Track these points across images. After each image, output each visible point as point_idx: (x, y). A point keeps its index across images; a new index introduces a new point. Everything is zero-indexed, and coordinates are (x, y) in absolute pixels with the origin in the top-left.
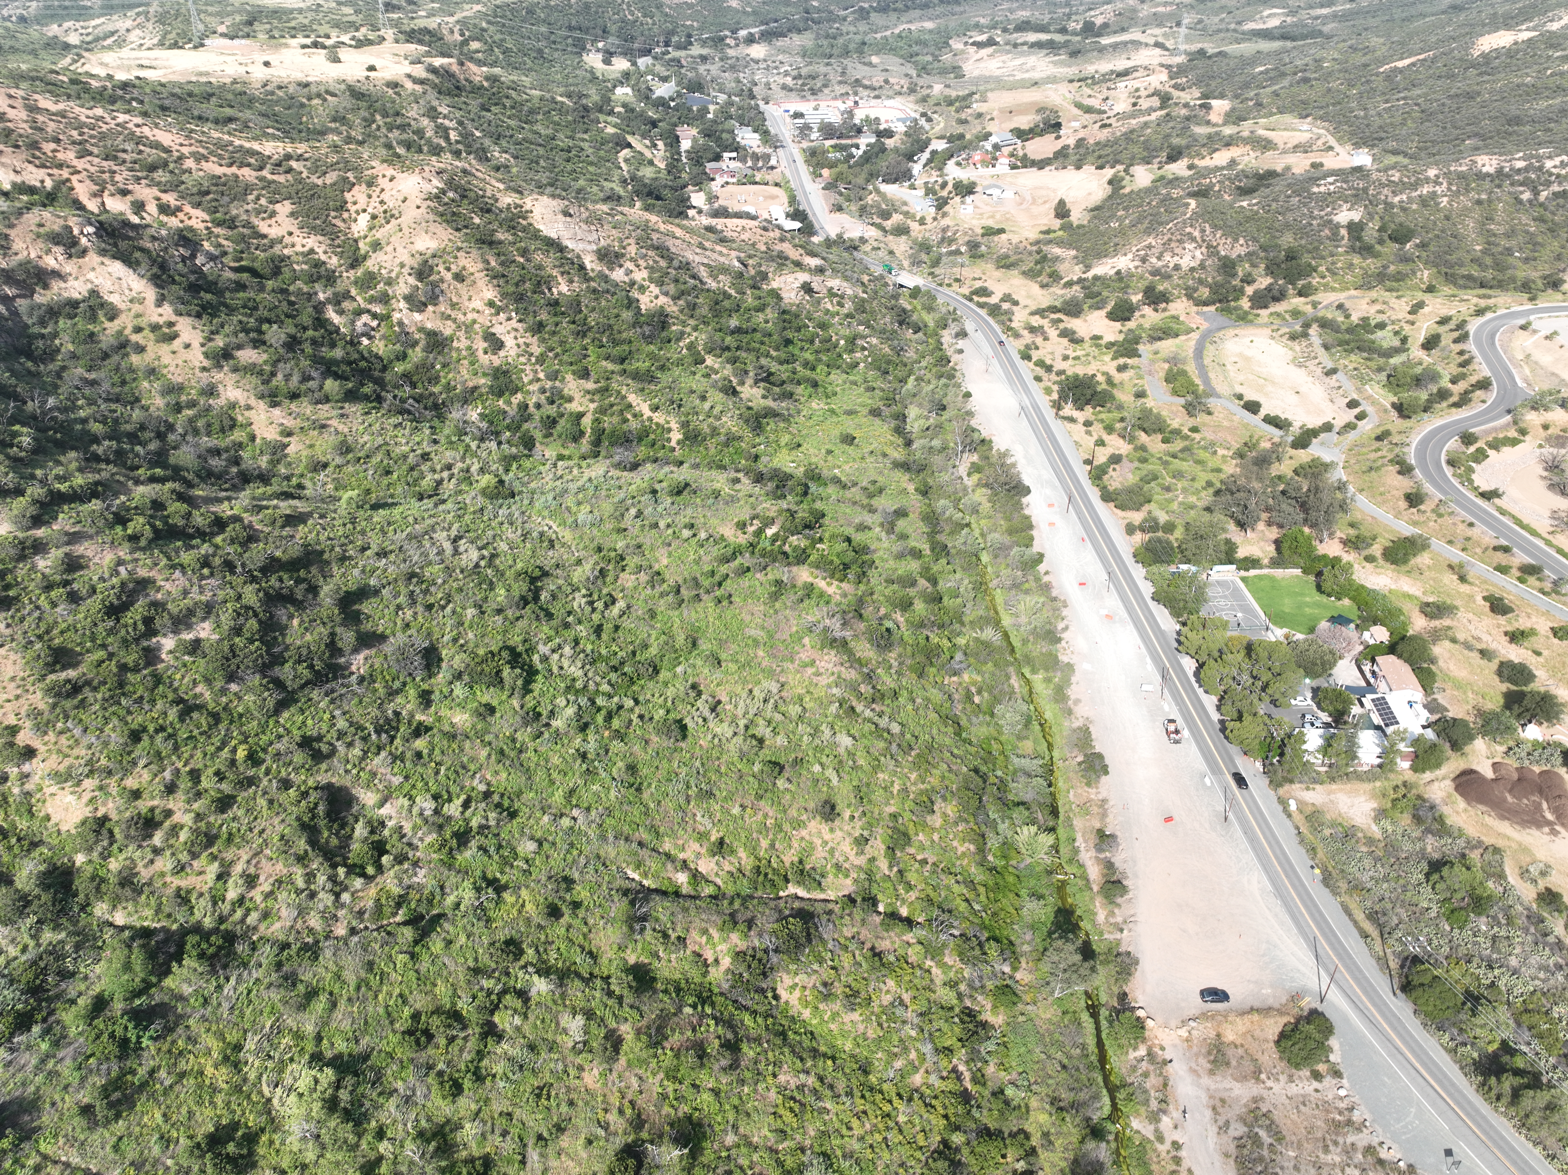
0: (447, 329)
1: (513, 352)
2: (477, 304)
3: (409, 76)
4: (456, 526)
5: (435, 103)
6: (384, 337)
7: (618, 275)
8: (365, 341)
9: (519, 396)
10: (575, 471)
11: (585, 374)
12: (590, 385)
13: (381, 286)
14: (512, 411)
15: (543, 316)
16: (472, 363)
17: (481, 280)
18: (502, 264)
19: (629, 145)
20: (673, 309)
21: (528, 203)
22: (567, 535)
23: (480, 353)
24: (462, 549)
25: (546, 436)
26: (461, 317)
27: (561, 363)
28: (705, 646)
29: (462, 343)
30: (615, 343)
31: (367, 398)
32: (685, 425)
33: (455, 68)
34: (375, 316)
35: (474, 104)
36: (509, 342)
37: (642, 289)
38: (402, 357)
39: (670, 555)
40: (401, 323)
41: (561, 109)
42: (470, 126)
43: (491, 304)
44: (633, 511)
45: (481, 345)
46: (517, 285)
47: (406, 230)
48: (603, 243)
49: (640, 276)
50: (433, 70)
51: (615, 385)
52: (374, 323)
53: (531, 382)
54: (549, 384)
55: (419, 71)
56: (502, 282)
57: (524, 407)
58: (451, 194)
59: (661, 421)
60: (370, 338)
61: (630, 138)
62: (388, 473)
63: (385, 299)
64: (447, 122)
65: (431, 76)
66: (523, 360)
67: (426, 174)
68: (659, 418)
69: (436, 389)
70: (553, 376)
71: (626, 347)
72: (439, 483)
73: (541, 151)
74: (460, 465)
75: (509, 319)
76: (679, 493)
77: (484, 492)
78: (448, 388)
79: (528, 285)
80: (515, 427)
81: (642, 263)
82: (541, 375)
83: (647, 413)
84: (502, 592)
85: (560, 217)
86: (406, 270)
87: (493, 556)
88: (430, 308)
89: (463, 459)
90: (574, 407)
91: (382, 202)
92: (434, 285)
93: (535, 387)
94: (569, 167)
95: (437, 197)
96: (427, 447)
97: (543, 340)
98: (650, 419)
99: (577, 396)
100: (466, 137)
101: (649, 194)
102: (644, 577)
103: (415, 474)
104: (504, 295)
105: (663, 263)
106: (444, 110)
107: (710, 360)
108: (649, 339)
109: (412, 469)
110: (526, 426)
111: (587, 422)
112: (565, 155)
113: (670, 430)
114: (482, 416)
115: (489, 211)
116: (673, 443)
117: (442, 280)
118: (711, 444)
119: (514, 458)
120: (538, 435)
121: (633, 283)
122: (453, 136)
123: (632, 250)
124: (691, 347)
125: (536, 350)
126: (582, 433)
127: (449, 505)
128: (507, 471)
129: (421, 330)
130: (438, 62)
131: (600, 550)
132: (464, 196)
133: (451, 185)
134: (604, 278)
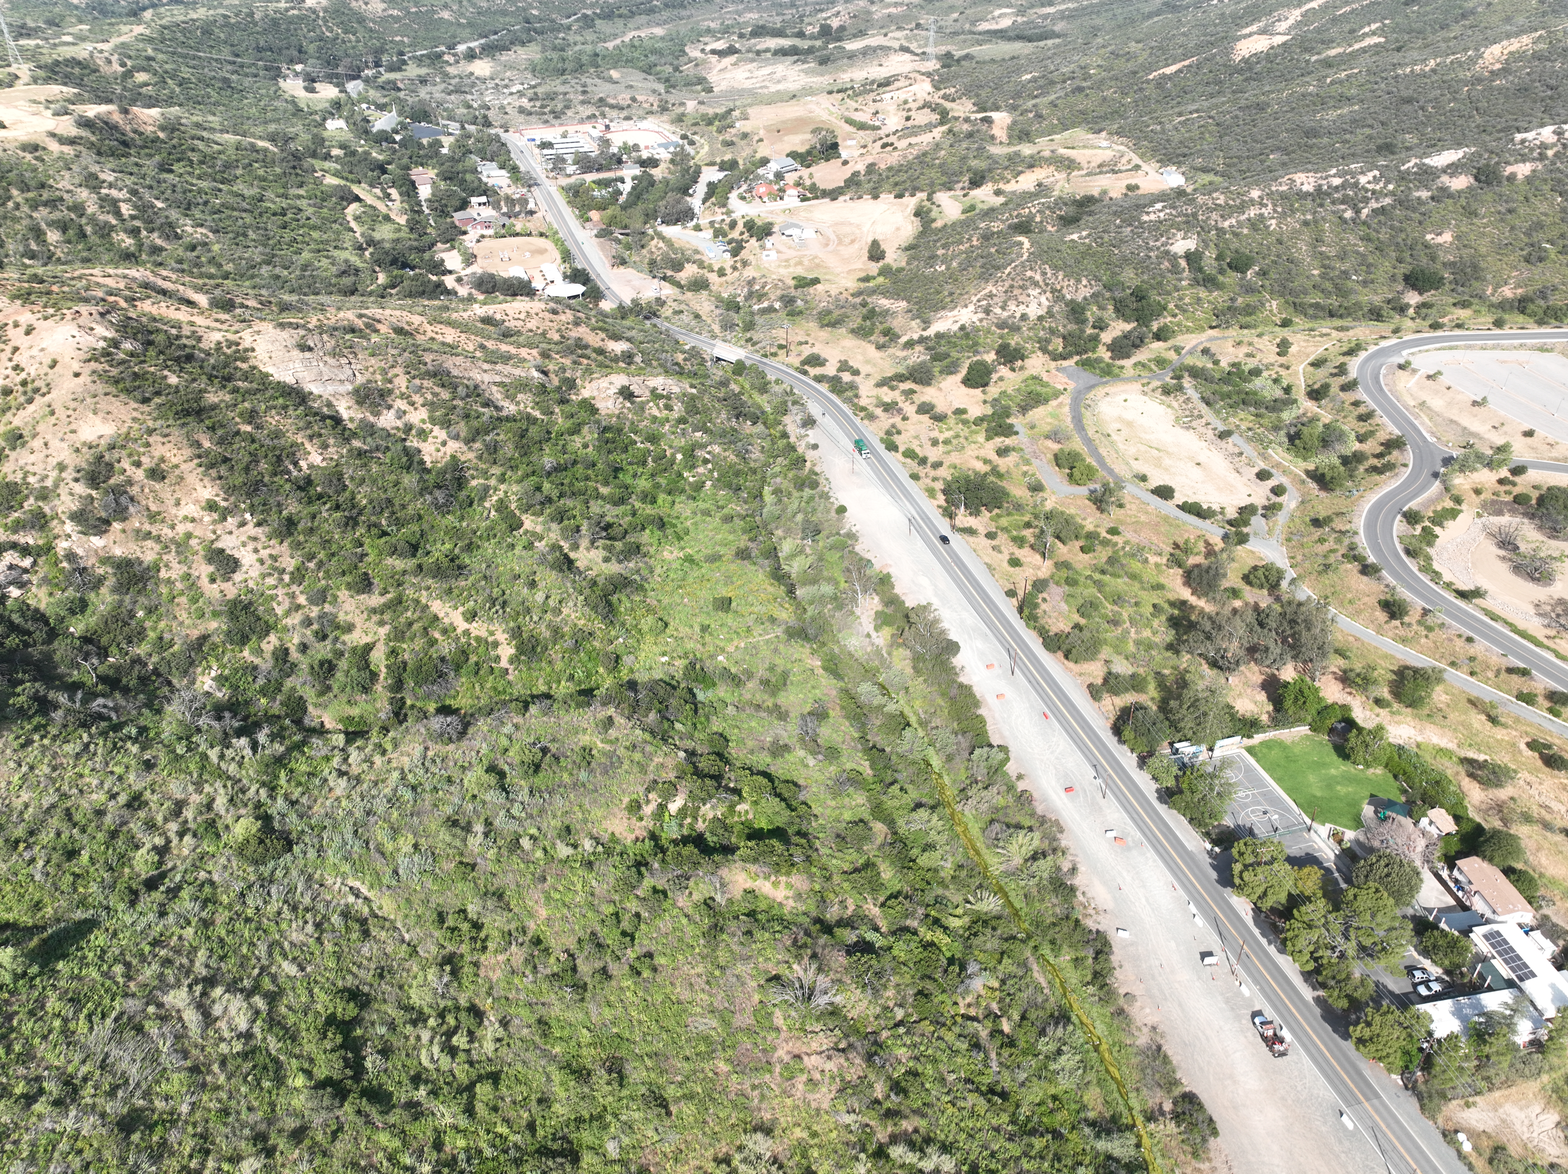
0: (149, 554)
1: (255, 572)
2: (190, 509)
3: (53, 135)
4: (202, 955)
5: (94, 168)
6: (45, 581)
7: (387, 420)
8: (14, 592)
9: (273, 638)
10: (378, 760)
11: (365, 585)
12: (375, 600)
13: (30, 504)
14: (265, 664)
15: (292, 507)
16: (194, 600)
17: (192, 472)
18: (221, 442)
19: (357, 199)
20: (468, 456)
21: (247, 339)
22: (386, 905)
23: (204, 582)
24: (217, 1010)
25: (321, 694)
26: (167, 532)
27: (328, 576)
28: (637, 1073)
29: (173, 571)
30: (400, 523)
31: (22, 713)
32: (516, 633)
33: (117, 118)
34: (25, 551)
35: (150, 165)
36: (247, 558)
37: (423, 434)
38: (81, 606)
39: (548, 898)
40: (71, 556)
41: (266, 160)
42: (147, 196)
43: (211, 506)
44: (479, 828)
45: (203, 570)
46: (247, 469)
47: (61, 413)
48: (360, 379)
49: (418, 417)
50: (85, 123)
51: (410, 593)
52: (27, 562)
53: (288, 613)
54: (314, 612)
55: (67, 126)
56: (223, 470)
57: (281, 655)
58: (127, 345)
59: (484, 634)
60: (22, 585)
61: (356, 189)
62: (72, 854)
63: (40, 521)
64: (114, 193)
65: (84, 133)
66: (271, 581)
67: (84, 320)
68: (478, 629)
69: (141, 650)
70: (320, 597)
71: (415, 527)
72: (162, 851)
73: (248, 219)
74: (196, 799)
75: (243, 524)
76: (537, 767)
77: (241, 851)
78: (161, 644)
79: (263, 466)
80: (272, 689)
81: (418, 399)
82: (302, 600)
83: (462, 625)
84: (300, 1081)
85: (296, 353)
86: (68, 475)
87: (272, 998)
88: (117, 526)
89: (199, 786)
90: (357, 638)
91: (17, 368)
92: (118, 492)
93: (296, 619)
95: (106, 354)
96: (135, 781)
97: (298, 545)
98: (467, 633)
99: (358, 620)
100: (144, 210)
101: (394, 262)
102: (517, 954)
103: (120, 843)
104: (230, 490)
105: (445, 395)
106: (108, 176)
107: (529, 522)
108: (443, 509)
109: (114, 834)
110: (289, 683)
111: (379, 658)
113: (496, 644)
114: (221, 680)
115: (190, 358)
116: (504, 663)
117: (130, 482)
118: (555, 653)
119: (279, 761)
120: (309, 694)
121: (408, 428)
123: (401, 382)
124: (501, 507)
125: (290, 563)
126: (374, 676)
127: (186, 903)
128: (272, 789)
129: (106, 560)
130: (92, 111)
131: (441, 918)
132: (150, 343)
133: (127, 328)
134: (370, 429)
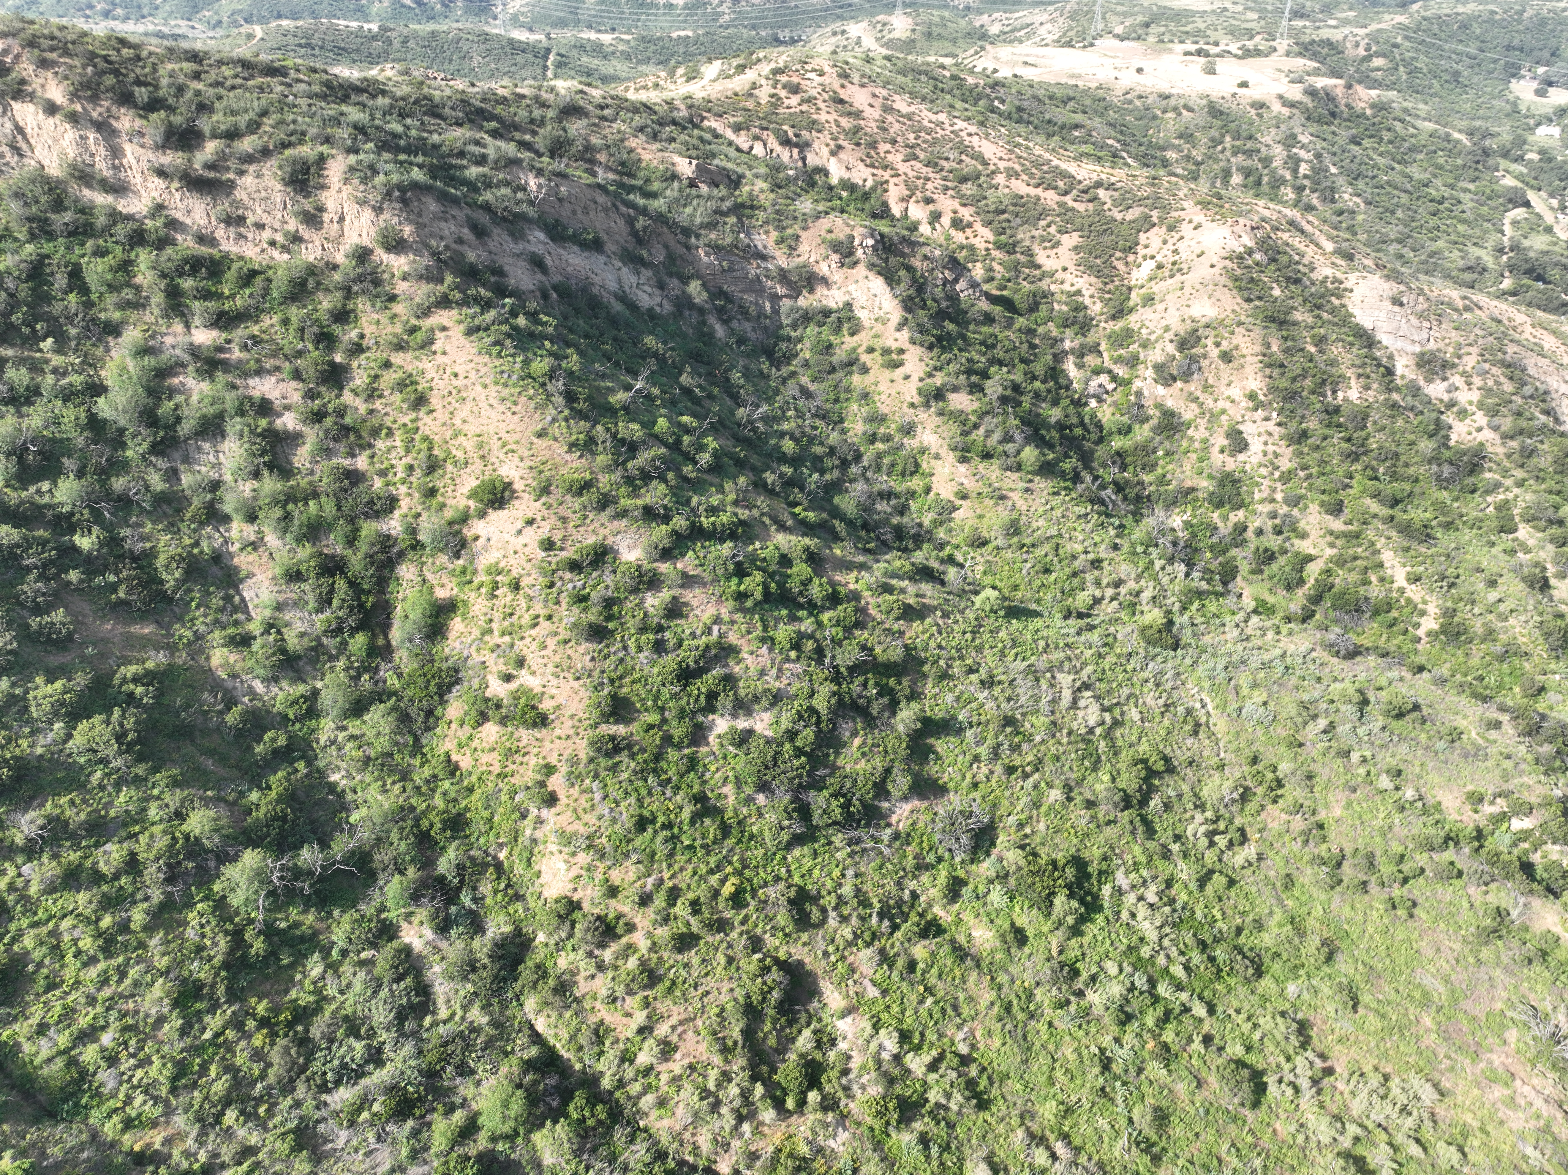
0: (1188, 413)
1: (1255, 460)
2: (1236, 392)
3: (1281, 97)
4: (1089, 669)
5: (1298, 130)
6: (1115, 404)
7: (1436, 390)
8: (1093, 403)
9: (1241, 514)
10: (1270, 635)
11: (1336, 509)
12: (1337, 525)
13: (1134, 347)
14: (1225, 529)
15: (1312, 424)
16: (1201, 460)
17: (1252, 364)
18: (1286, 351)
19: (1527, 205)
20: (1497, 449)
21: (1351, 280)
22: (1220, 725)
23: (1215, 450)
24: (1082, 703)
25: (1253, 572)
26: (1210, 403)
27: (1310, 488)
28: (1344, 966)
29: (1198, 433)
30: (1395, 477)
31: (1063, 475)
32: (1449, 614)
33: (1339, 91)
34: (1114, 378)
35: (1344, 134)
36: (1256, 446)
37: (1463, 414)
38: (1126, 431)
39: (1349, 805)
40: (1139, 394)
41: (1453, 150)
42: (1327, 159)
43: (1252, 396)
44: (1322, 723)
45: (1220, 440)
46: (1294, 380)
47: (1187, 290)
48: (1432, 346)
49: (1467, 397)
50: (1311, 91)
51: (1370, 534)
52: (1110, 387)
53: (1262, 501)
54: (1284, 510)
55: (1295, 92)
56: (1276, 372)
57: (1241, 528)
58: (1258, 256)
59: (1417, 598)
60: (1100, 401)
61: (1531, 196)
62: (1047, 571)
63: (1133, 362)
64: (1302, 153)
65: (1306, 99)
66: (1264, 471)
67: (1238, 229)
68: (1414, 592)
69: (1147, 478)
70: (1294, 501)
71: (1407, 487)
72: (1097, 601)
73: (1405, 198)
74: (1132, 585)
75: (1267, 419)
76: (1400, 715)
77: (1143, 630)
78: (1162, 480)
79: (1308, 382)
80: (1220, 549)
81: (1477, 381)
82: (1279, 496)
83: (1401, 581)
84: (1106, 778)
85: (1387, 304)
86: (1169, 336)
87: (1116, 723)
88: (1179, 384)
89: (1138, 578)
90: (1305, 546)
91: (1175, 252)
92: (1194, 359)
93: (1266, 508)
94: (1433, 222)
95: (1240, 257)
96: (1103, 552)
97: (1300, 454)
98: (1402, 591)
99: (1314, 534)
100: (1318, 171)
101: (1529, 272)
102: (1298, 823)
103: (1076, 581)
104: (1273, 389)
105: (1508, 387)
106: (1304, 139)
107: (1524, 532)
108: (1443, 483)
109: (1075, 574)
110: (1233, 552)
111: (1313, 571)
112: (1433, 207)
113: (1423, 613)
114: (1187, 525)
115: (1297, 281)
116: (1421, 632)
117: (1205, 356)
118: (1478, 650)
119: (1200, 594)
120: (1244, 567)
121: (1452, 404)
122: (1304, 169)
123: (1470, 362)
124: (1503, 507)
125: (1285, 464)
126: (1301, 582)
127: (1095, 637)
128: (1184, 609)
129: (1159, 406)
131: (1255, 760)
132: (1274, 260)
133: (1264, 244)
134: (1415, 390)
